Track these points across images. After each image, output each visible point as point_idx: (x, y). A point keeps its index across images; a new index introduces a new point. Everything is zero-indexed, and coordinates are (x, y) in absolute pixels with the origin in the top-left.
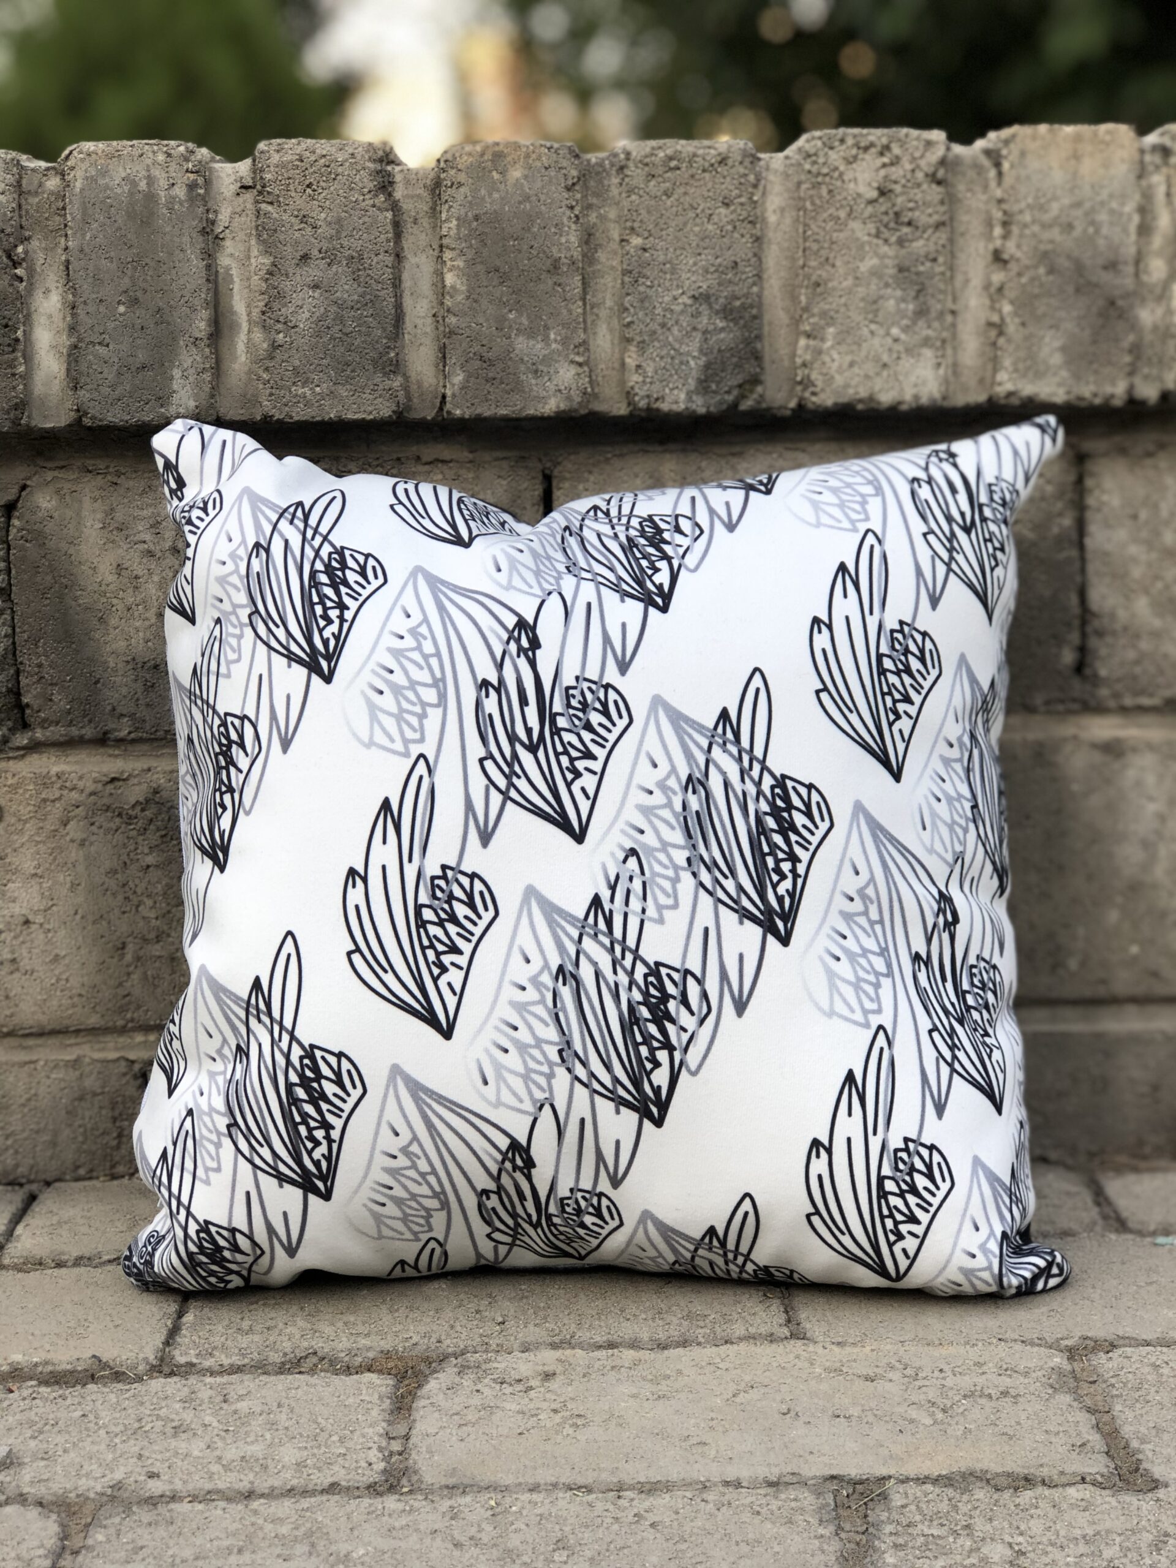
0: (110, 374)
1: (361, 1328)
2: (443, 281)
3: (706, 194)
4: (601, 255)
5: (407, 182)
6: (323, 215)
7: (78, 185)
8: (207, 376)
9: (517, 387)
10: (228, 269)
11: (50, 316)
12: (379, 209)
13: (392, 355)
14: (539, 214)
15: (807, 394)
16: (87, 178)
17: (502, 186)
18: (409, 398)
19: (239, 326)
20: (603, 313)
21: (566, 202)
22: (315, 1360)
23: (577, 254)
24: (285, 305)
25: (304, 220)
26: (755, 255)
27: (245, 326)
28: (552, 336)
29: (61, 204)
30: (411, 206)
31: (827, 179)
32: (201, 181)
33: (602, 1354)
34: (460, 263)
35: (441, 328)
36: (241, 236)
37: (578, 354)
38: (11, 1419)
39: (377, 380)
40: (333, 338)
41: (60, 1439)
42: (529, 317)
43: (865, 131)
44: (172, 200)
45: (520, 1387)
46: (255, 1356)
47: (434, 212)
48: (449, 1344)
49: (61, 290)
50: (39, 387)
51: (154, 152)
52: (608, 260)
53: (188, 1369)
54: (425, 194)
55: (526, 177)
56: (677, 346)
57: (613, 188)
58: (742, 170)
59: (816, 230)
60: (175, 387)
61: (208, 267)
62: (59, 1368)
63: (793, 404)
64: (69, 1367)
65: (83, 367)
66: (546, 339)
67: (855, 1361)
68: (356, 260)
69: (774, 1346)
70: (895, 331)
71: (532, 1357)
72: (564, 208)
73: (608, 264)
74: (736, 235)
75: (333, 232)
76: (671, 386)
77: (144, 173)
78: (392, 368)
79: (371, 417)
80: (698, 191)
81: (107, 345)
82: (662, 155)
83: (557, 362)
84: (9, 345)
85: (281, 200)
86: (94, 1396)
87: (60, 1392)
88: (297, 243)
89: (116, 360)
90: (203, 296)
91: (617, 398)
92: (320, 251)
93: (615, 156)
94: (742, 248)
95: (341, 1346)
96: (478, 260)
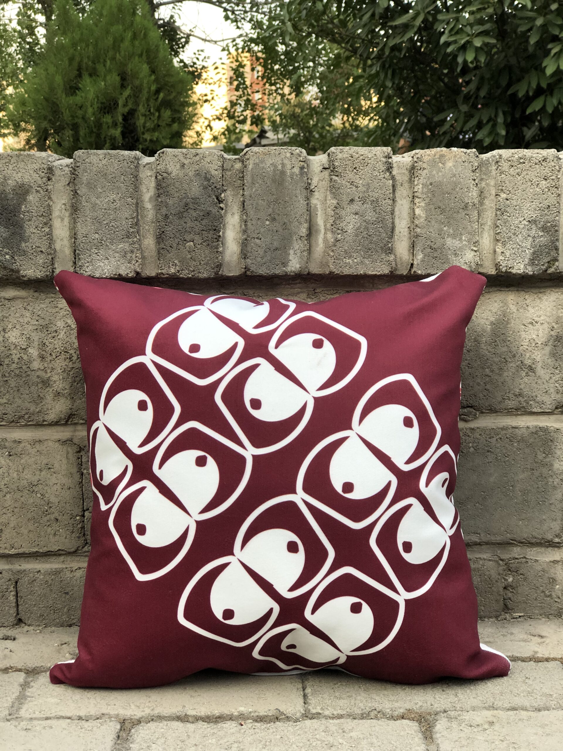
0: (261, 252)
1: (392, 698)
2: (414, 212)
3: (537, 175)
4: (486, 202)
5: (399, 167)
6: (361, 182)
8: (305, 254)
9: (447, 261)
10: (316, 205)
11: (234, 225)
12: (386, 179)
13: (390, 245)
14: (460, 183)
16: (254, 164)
17: (443, 170)
18: (396, 265)
19: (320, 231)
20: (486, 228)
21: (472, 177)
22: (376, 712)
23: (476, 201)
24: (342, 222)
25: (352, 183)
26: (558, 202)
27: (323, 231)
28: (464, 238)
29: (241, 175)
30: (400, 178)
32: (306, 166)
33: (511, 713)
34: (423, 204)
35: (412, 234)
36: (322, 190)
37: (475, 246)
38: (249, 739)
39: (383, 257)
40: (363, 237)
42: (453, 229)
44: (292, 174)
45: (480, 729)
46: (348, 710)
47: (411, 181)
48: (437, 707)
49: (239, 214)
50: (227, 258)
51: (285, 152)
52: (489, 204)
53: (317, 716)
54: (407, 172)
55: (454, 166)
56: (520, 244)
57: (493, 171)
58: (553, 164)
60: (291, 258)
61: (308, 204)
62: (261, 714)
64: (265, 714)
65: (249, 249)
68: (375, 202)
71: (479, 714)
72: (471, 180)
73: (489, 205)
74: (549, 193)
75: (365, 189)
76: (517, 262)
77: (281, 162)
78: (390, 251)
79: (380, 273)
80: (533, 174)
81: (260, 239)
82: (517, 156)
83: (465, 250)
84: (216, 238)
85: (342, 174)
86: (282, 728)
87: (265, 726)
88: (349, 194)
89: (264, 246)
90: (305, 217)
91: (491, 266)
92: (359, 198)
93: (494, 156)
94: (552, 200)
95: (387, 706)
96: (431, 203)
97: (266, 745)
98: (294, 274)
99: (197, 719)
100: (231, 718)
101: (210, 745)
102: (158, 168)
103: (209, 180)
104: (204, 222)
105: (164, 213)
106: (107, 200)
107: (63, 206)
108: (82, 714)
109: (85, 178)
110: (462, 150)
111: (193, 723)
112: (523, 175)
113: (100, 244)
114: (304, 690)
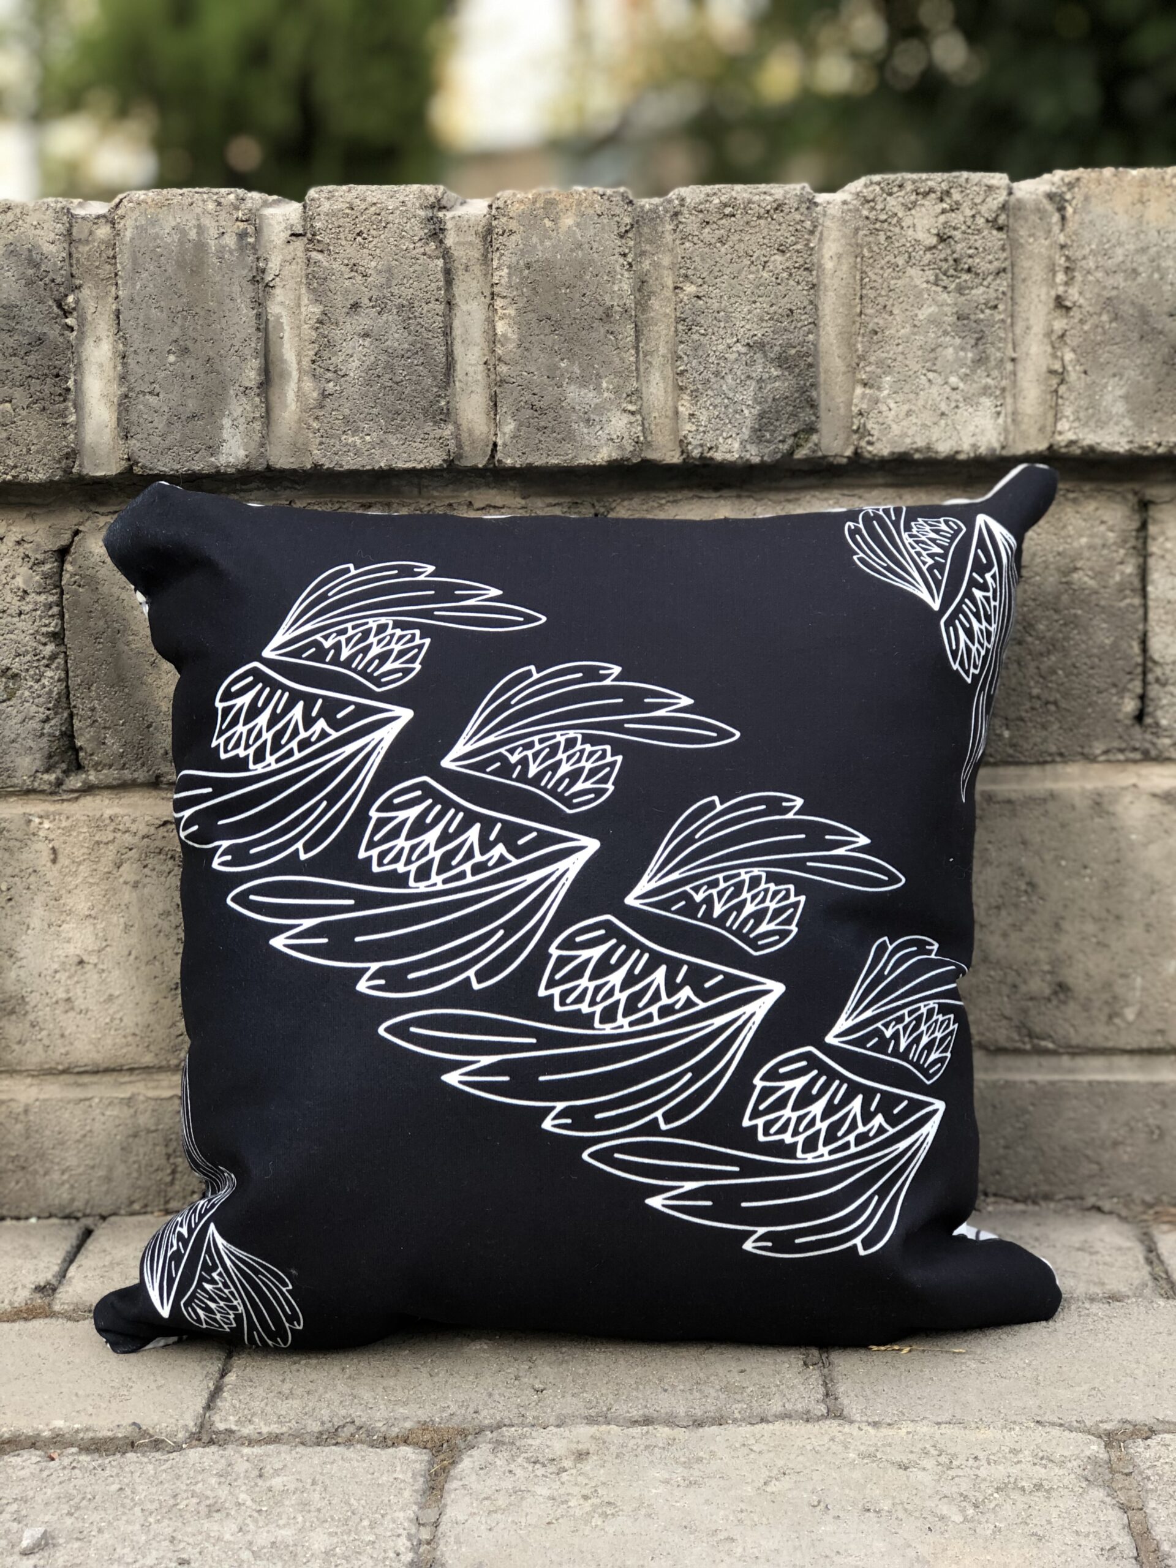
0: (160, 423)
1: (400, 1395)
2: (495, 330)
3: (761, 241)
4: (654, 303)
5: (459, 229)
6: (373, 264)
7: (129, 234)
8: (257, 425)
9: (569, 437)
10: (278, 317)
11: (101, 365)
12: (430, 257)
13: (443, 403)
14: (591, 262)
15: (863, 443)
16: (137, 227)
17: (554, 234)
18: (459, 446)
19: (290, 374)
20: (657, 361)
21: (618, 250)
22: (352, 1429)
23: (630, 302)
24: (335, 354)
25: (354, 267)
26: (811, 302)
27: (295, 374)
28: (604, 385)
29: (111, 253)
30: (462, 253)
31: (885, 225)
32: (251, 229)
33: (637, 1431)
34: (511, 311)
35: (493, 377)
36: (291, 284)
37: (631, 402)
39: (427, 429)
40: (383, 387)
41: (95, 1517)
42: (580, 366)
43: (924, 176)
44: (221, 249)
45: (552, 1468)
46: (294, 1423)
47: (486, 259)
48: (486, 1417)
49: (111, 339)
50: (89, 436)
51: (204, 201)
52: (661, 308)
53: (223, 1438)
54: (478, 241)
55: (578, 225)
56: (731, 395)
57: (667, 234)
58: (798, 217)
59: (874, 277)
60: (225, 436)
61: (259, 316)
62: (100, 1435)
63: (849, 452)
64: (110, 1434)
65: (134, 417)
66: (598, 388)
67: (890, 1445)
68: (407, 309)
69: (809, 1426)
70: (953, 380)
71: (567, 1433)
72: (617, 256)
73: (661, 311)
74: (791, 282)
75: (384, 281)
76: (725, 435)
77: (194, 222)
78: (442, 417)
79: (422, 466)
80: (753, 238)
81: (158, 395)
82: (716, 201)
83: (609, 410)
84: (60, 395)
85: (331, 248)
86: (133, 1467)
87: (100, 1461)
88: (347, 291)
89: (166, 409)
90: (253, 345)
91: (670, 445)
92: (370, 300)
93: (670, 202)
94: (798, 296)
95: (379, 1415)
96: (529, 308)
98: (233, 470)
100: (34, 1443)
103: (37, 266)
104: (32, 359)
110: (595, 188)
112: (731, 243)
114: (223, 1377)
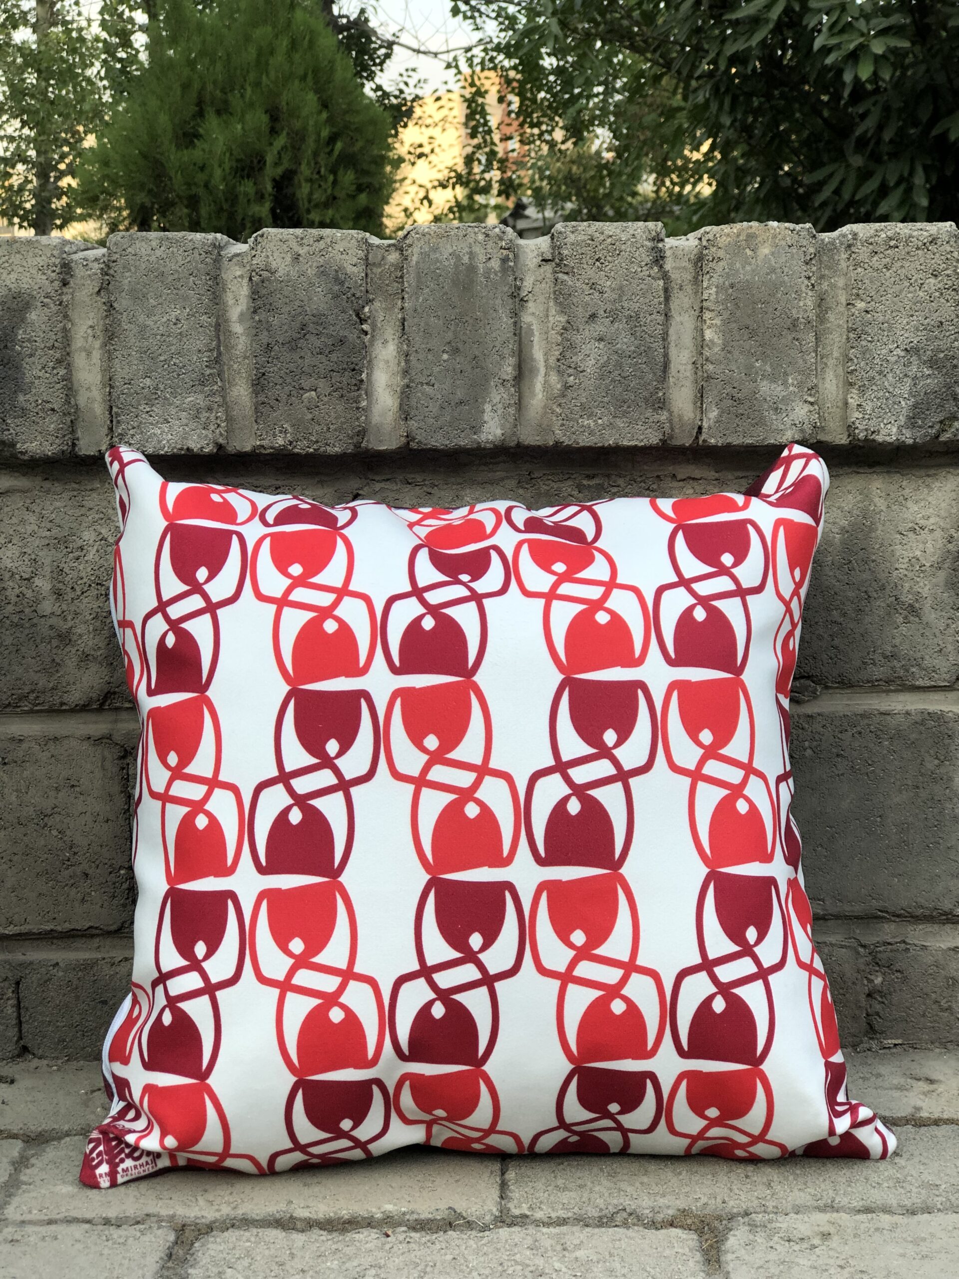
0: (434, 408)
1: (656, 1189)
2: (703, 336)
3: (919, 267)
4: (831, 316)
5: (676, 257)
6: (609, 283)
7: (415, 259)
8: (512, 410)
9: (761, 422)
10: (530, 325)
11: (387, 362)
12: (653, 278)
13: (661, 394)
14: (783, 283)
16: (422, 253)
17: (753, 261)
18: (672, 429)
19: (538, 371)
20: (831, 362)
21: (804, 274)
22: (625, 1215)
23: (812, 316)
24: (576, 354)
25: (593, 286)
27: (542, 370)
28: (790, 381)
29: (399, 274)
30: (678, 276)
32: (511, 256)
33: (863, 1217)
34: (717, 321)
35: (700, 374)
36: (541, 299)
37: (810, 395)
38: (397, 1260)
39: (648, 415)
40: (613, 381)
42: (771, 365)
44: (488, 272)
45: (805, 1245)
46: (576, 1210)
47: (696, 281)
48: (734, 1205)
49: (396, 341)
50: (376, 418)
51: (475, 233)
52: (836, 319)
53: (522, 1221)
54: (690, 266)
55: (773, 254)
56: (891, 390)
57: (842, 262)
58: (949, 249)
60: (486, 418)
61: (515, 323)
62: (422, 1217)
64: (430, 1216)
65: (413, 402)
68: (634, 319)
71: (806, 1219)
72: (803, 278)
73: (836, 323)
74: (942, 300)
75: (616, 297)
76: (885, 421)
77: (467, 249)
78: (661, 405)
79: (642, 444)
80: (913, 266)
81: (433, 385)
82: (884, 236)
83: (793, 401)
84: (355, 385)
85: (576, 271)
86: (457, 1242)
87: (428, 1237)
88: (587, 304)
89: (440, 397)
90: (511, 346)
91: (839, 430)
92: (605, 312)
93: (844, 236)
94: (947, 311)
95: (644, 1204)
96: (733, 319)
97: (425, 1273)
98: (492, 446)
99: (310, 1224)
100: (369, 1223)
101: (328, 1272)
102: (254, 262)
103: (342, 283)
104: (334, 357)
105: (265, 341)
106: (164, 320)
107: (89, 331)
108: (112, 1214)
109: (126, 281)
110: (787, 225)
111: (303, 1231)
112: (894, 269)
113: (153, 397)
114: (503, 1174)
